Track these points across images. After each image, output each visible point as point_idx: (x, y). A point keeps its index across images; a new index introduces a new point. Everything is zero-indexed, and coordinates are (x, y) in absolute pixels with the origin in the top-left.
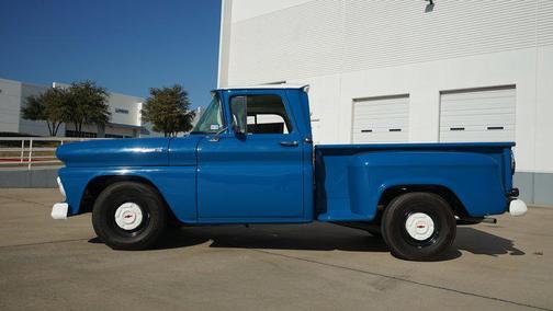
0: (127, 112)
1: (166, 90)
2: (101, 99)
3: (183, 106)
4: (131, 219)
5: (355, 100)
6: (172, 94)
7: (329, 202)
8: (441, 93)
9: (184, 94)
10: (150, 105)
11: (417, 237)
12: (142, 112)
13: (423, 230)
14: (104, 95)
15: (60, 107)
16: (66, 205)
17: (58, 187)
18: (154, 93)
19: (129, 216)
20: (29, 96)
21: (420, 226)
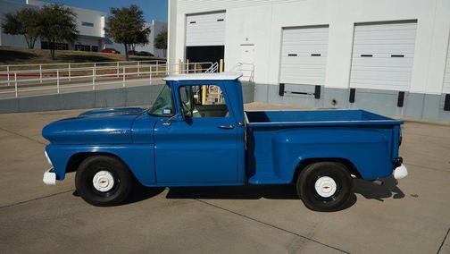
0: (92, 25)
1: (125, 10)
2: (70, 19)
3: (140, 23)
4: (105, 184)
5: (284, 28)
6: (130, 13)
7: (257, 166)
8: (355, 24)
9: (140, 13)
10: (111, 23)
11: (323, 195)
12: (105, 29)
13: (328, 190)
14: (71, 15)
15: (35, 27)
16: (54, 174)
17: (46, 159)
18: (114, 12)
19: (103, 181)
20: (7, 12)
21: (326, 187)
